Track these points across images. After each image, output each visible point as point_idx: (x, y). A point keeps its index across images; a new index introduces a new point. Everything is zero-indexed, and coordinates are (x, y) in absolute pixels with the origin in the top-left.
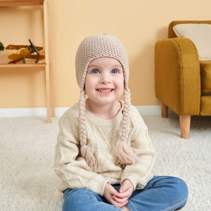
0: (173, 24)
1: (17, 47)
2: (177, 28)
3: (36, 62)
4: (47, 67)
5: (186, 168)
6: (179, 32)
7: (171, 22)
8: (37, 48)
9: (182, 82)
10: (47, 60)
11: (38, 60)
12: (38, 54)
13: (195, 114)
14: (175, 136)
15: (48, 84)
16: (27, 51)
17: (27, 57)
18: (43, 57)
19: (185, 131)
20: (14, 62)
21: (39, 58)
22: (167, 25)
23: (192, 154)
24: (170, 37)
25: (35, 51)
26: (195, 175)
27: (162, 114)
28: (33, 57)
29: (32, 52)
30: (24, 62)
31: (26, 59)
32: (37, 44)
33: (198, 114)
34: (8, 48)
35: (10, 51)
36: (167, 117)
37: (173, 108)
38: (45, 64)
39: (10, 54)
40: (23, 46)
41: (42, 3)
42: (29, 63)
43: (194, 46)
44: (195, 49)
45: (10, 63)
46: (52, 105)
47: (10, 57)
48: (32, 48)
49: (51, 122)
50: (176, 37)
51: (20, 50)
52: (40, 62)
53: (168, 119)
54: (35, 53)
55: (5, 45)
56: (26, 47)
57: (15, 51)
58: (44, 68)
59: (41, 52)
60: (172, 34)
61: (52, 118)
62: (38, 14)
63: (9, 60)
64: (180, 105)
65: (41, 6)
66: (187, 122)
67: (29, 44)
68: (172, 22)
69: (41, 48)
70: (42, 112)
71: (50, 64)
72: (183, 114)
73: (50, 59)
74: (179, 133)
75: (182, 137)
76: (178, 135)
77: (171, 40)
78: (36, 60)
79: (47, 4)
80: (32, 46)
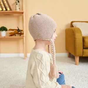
1: (13, 30)
2: (74, 24)
3: (20, 36)
4: (24, 38)
5: (78, 76)
6: (75, 25)
7: (71, 21)
9: (76, 44)
12: (21, 33)
13: (81, 56)
14: (73, 64)
15: (24, 44)
17: (16, 34)
18: (23, 34)
19: (77, 62)
20: (11, 36)
23: (80, 71)
24: (71, 27)
27: (68, 56)
28: (19, 34)
29: (19, 32)
30: (15, 36)
31: (16, 35)
32: (20, 29)
33: (82, 56)
34: (9, 30)
35: (10, 31)
36: (70, 57)
37: (73, 54)
38: (24, 36)
39: (10, 32)
41: (23, 13)
43: (80, 30)
44: (81, 31)
45: (10, 36)
47: (10, 34)
48: (19, 30)
50: (73, 27)
51: (14, 31)
52: (21, 36)
53: (70, 58)
54: (20, 32)
55: (8, 29)
56: (16, 30)
57: (12, 31)
60: (72, 26)
62: (21, 17)
63: (9, 35)
64: (75, 52)
65: (22, 14)
67: (17, 29)
69: (22, 31)
71: (26, 37)
72: (76, 56)
73: (26, 35)
74: (75, 63)
75: (76, 65)
76: (74, 64)
77: (72, 28)
78: (20, 35)
79: (25, 14)
80: (18, 29)
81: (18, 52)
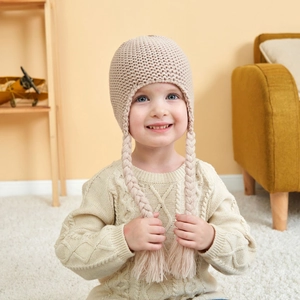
0: (260, 39)
1: (2, 81)
2: (267, 47)
3: (34, 105)
4: (52, 114)
5: (276, 279)
6: (270, 52)
7: (257, 34)
8: (34, 80)
9: (271, 137)
10: (51, 101)
11: (36, 100)
12: (37, 92)
13: (294, 190)
14: (263, 227)
15: (53, 141)
16: (18, 86)
17: (17, 97)
18: (45, 96)
19: (279, 219)
21: (38, 97)
22: (252, 39)
23: (288, 257)
24: (256, 62)
25: (31, 86)
26: (289, 290)
27: (246, 189)
28: (28, 96)
29: (26, 88)
30: (13, 105)
31: (17, 100)
32: (34, 74)
36: (254, 193)
37: (261, 181)
38: (48, 107)
40: (11, 79)
41: (42, 6)
42: (22, 107)
43: (292, 78)
44: (293, 83)
46: (61, 175)
48: (26, 81)
49: (59, 205)
50: (265, 62)
51: (7, 84)
52: (40, 103)
53: (254, 198)
54: (32, 90)
56: (16, 79)
58: (47, 115)
59: (41, 88)
60: (260, 58)
61: (61, 198)
62: (35, 23)
65: (41, 11)
66: (283, 203)
67: (21, 75)
68: (260, 36)
69: (42, 81)
70: (44, 187)
71: (57, 108)
72: (275, 191)
73: (56, 100)
74: (270, 220)
75: (274, 228)
76: (268, 225)
77: (255, 67)
78: (33, 101)
79: (52, 8)
80: (26, 78)
81: (28, 176)
